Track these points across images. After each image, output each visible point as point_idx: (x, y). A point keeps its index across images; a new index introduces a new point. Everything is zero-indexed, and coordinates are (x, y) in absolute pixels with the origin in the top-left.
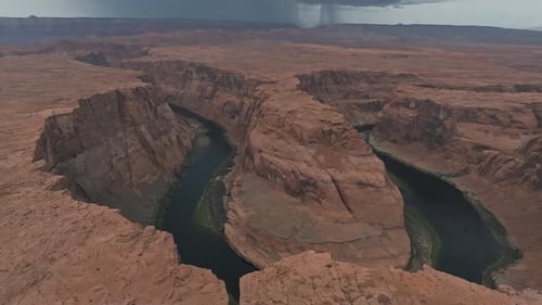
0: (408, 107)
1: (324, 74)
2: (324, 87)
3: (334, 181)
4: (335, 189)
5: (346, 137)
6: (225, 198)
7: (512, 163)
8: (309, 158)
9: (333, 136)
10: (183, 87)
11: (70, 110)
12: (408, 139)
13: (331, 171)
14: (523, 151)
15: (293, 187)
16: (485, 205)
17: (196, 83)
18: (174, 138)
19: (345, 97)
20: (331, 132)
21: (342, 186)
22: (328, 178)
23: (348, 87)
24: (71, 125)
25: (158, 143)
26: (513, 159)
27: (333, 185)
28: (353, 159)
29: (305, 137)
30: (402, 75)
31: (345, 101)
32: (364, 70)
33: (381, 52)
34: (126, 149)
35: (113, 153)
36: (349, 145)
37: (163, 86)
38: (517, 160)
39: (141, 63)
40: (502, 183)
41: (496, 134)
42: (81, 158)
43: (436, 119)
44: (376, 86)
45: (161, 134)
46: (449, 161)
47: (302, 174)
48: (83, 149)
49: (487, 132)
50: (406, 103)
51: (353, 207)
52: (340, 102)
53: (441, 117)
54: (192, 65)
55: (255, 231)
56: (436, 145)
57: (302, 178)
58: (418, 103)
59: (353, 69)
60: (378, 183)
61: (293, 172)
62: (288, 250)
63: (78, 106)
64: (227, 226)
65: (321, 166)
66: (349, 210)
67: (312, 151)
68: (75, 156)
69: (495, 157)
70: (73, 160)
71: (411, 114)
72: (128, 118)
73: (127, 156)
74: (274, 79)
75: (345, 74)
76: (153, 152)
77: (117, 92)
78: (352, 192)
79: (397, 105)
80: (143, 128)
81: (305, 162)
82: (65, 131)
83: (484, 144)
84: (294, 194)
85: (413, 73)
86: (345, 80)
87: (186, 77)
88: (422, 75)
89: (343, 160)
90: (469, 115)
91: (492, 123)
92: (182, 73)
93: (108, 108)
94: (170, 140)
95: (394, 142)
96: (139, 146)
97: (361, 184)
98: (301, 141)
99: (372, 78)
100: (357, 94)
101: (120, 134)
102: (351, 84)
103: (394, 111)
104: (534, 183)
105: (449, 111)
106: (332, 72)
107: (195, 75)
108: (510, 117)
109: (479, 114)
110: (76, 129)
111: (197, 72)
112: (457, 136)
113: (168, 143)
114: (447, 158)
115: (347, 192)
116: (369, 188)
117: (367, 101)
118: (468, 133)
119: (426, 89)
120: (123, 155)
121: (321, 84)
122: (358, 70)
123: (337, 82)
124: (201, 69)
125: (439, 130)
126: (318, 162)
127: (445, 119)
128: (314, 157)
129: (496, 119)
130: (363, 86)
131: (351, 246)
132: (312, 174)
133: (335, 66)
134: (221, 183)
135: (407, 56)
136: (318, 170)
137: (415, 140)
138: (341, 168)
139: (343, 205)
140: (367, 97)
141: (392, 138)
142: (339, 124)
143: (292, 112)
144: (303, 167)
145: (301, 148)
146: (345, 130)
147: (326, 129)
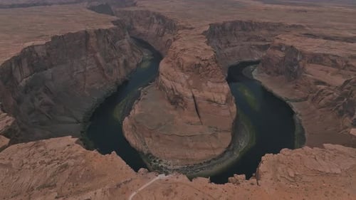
0: (280, 50)
1: (235, 23)
2: (233, 32)
3: (194, 97)
4: (193, 102)
5: (209, 69)
6: (136, 101)
7: (331, 96)
8: (183, 81)
9: (201, 68)
10: (149, 29)
11: (44, 42)
12: (278, 73)
13: (193, 90)
14: (341, 88)
15: (171, 98)
16: (303, 123)
17: (155, 26)
18: (121, 62)
19: (248, 40)
20: (200, 65)
21: (197, 101)
22: (191, 95)
23: (252, 33)
24: (45, 51)
25: (109, 64)
26: (332, 93)
27: (193, 100)
28: (210, 84)
29: (184, 67)
30: (294, 26)
31: (248, 43)
32: (267, 21)
34: (85, 67)
35: (75, 69)
36: (210, 75)
37: (138, 27)
38: (335, 94)
39: (126, 11)
40: (322, 109)
41: (333, 74)
42: (50, 71)
43: (295, 60)
45: (113, 59)
46: (297, 90)
47: (177, 91)
48: (51, 66)
49: (327, 72)
50: (279, 47)
51: (201, 114)
52: (244, 43)
53: (298, 59)
54: (154, 13)
55: (138, 123)
56: (293, 78)
57: (176, 94)
58: (287, 48)
60: (220, 101)
61: (172, 89)
62: (151, 137)
63: (50, 40)
64: (126, 118)
65: (190, 87)
66: (199, 117)
67: (187, 77)
68: (46, 69)
69: (322, 90)
70: (45, 71)
71: (281, 55)
72: (90, 48)
73: (85, 71)
74: (193, 26)
75: (250, 23)
76: (103, 70)
77: (86, 32)
78: (203, 105)
79: (275, 48)
80: (98, 55)
81: (181, 83)
82: (40, 54)
83: (323, 80)
84: (172, 103)
86: (250, 28)
87: (151, 22)
88: (309, 27)
89: (203, 84)
90: (316, 59)
91: (333, 66)
92: (148, 18)
93: (77, 42)
94: (119, 63)
95: (269, 73)
96: (95, 66)
97: (209, 101)
98: (182, 70)
100: (257, 38)
101: (83, 58)
102: (254, 30)
103: (272, 52)
104: (340, 112)
105: (303, 55)
106: (241, 22)
107: (155, 21)
108: (347, 62)
109: (324, 58)
110: (48, 54)
111: (157, 19)
112: (306, 73)
113: (117, 65)
114: (296, 88)
115: (199, 105)
116: (214, 104)
117: (263, 43)
118: (313, 71)
120: (82, 70)
121: (231, 30)
122: (263, 20)
123: (243, 29)
124: (159, 17)
125: (296, 68)
126: (188, 83)
127: (300, 61)
128: (187, 80)
129: (336, 62)
131: (188, 139)
132: (182, 91)
133: (244, 18)
134: (140, 92)
135: (306, 11)
136: (186, 89)
137: (281, 74)
138: (200, 90)
139: (196, 113)
140: (264, 40)
141: (268, 71)
142: (206, 60)
143: (184, 50)
144: (179, 86)
145: (181, 74)
146: (209, 64)
147: (197, 63)
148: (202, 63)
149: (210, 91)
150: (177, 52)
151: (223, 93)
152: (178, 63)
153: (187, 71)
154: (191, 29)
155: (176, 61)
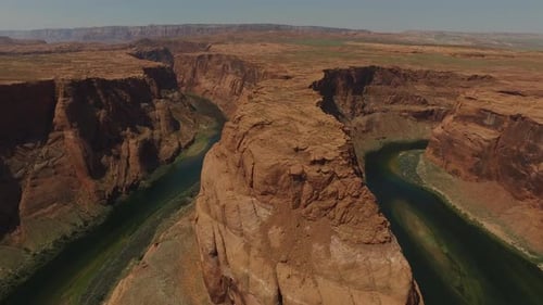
5: (334, 194)
6: (130, 264)
8: (252, 227)
9: (307, 188)
10: (219, 84)
17: (230, 78)
23: (400, 89)
29: (257, 181)
30: (476, 77)
31: (394, 107)
32: (425, 69)
33: (450, 50)
37: (203, 81)
44: (438, 90)
50: (480, 117)
52: (388, 107)
54: (228, 57)
58: (499, 119)
59: (408, 66)
61: (215, 253)
65: (268, 254)
67: (264, 213)
71: (485, 134)
74: (290, 73)
79: (464, 118)
85: (491, 75)
86: (397, 80)
87: (224, 72)
88: (506, 78)
89: (317, 247)
92: (220, 67)
99: (433, 80)
100: (411, 99)
103: (459, 128)
106: (380, 69)
107: (230, 69)
111: (232, 66)
117: (422, 108)
119: (513, 98)
121: (362, 83)
122: (417, 68)
123: (385, 82)
124: (235, 62)
126: (266, 240)
128: (264, 228)
130: (421, 88)
135: (483, 56)
140: (425, 103)
141: (452, 166)
142: (323, 162)
143: (261, 126)
144: (235, 247)
145: (246, 202)
146: (333, 176)
147: (295, 170)
148: (312, 172)
149: (341, 281)
150: (242, 131)
151: (387, 289)
152: (240, 165)
153: (265, 194)
154: (287, 78)
155: (237, 156)
